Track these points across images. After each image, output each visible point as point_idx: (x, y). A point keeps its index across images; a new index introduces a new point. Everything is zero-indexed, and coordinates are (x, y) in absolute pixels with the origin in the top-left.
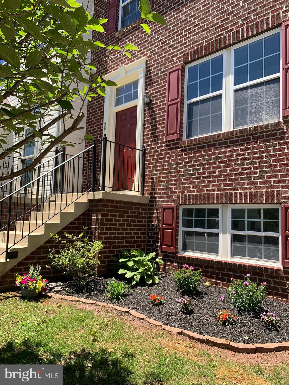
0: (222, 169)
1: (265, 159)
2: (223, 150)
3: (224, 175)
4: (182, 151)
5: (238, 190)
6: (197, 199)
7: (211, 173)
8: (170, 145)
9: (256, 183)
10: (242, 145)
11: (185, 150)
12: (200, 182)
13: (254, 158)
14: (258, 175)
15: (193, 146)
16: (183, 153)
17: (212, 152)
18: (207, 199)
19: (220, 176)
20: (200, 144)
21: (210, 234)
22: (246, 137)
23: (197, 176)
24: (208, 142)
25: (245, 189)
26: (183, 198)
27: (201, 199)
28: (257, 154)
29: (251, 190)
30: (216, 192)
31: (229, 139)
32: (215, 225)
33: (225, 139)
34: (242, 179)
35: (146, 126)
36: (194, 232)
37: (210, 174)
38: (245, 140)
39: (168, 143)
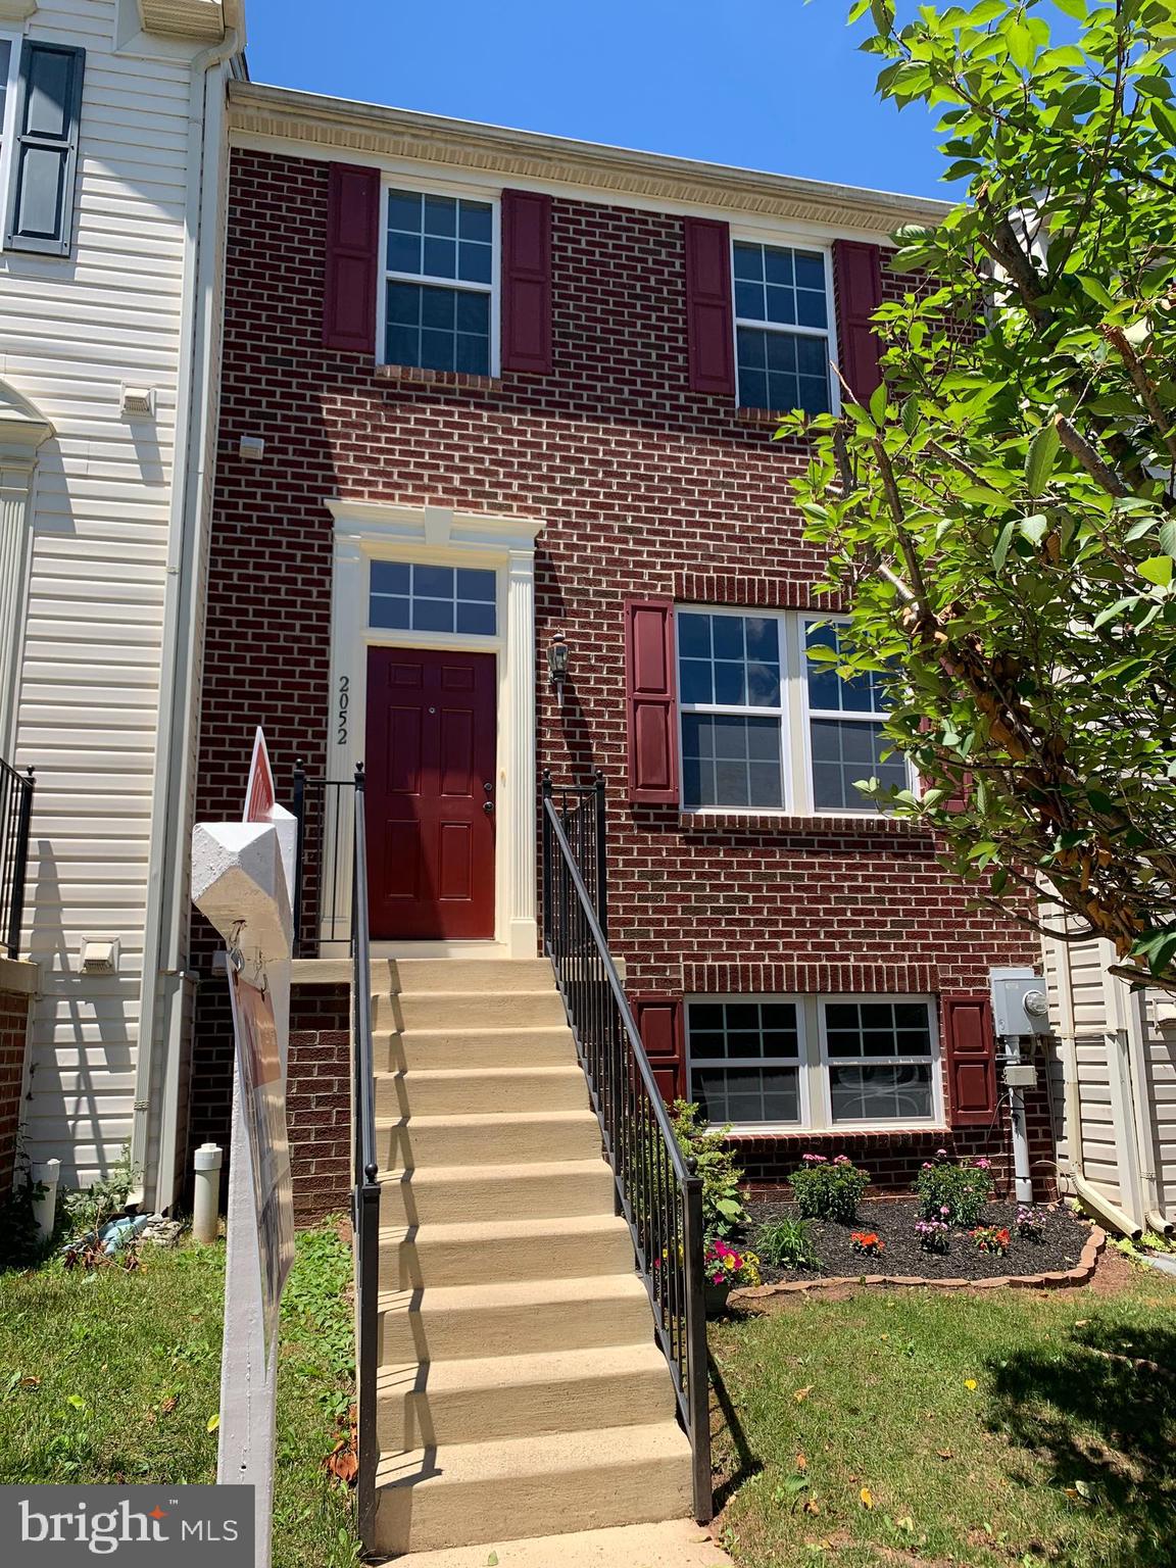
0: (806, 905)
1: (900, 895)
2: (805, 859)
3: (812, 922)
4: (688, 841)
5: (849, 960)
6: (745, 979)
7: (777, 911)
8: (646, 817)
9: (886, 947)
10: (850, 855)
11: (698, 841)
12: (750, 934)
13: (878, 890)
14: (888, 928)
15: (720, 834)
16: (693, 848)
17: (778, 858)
18: (775, 979)
19: (802, 923)
20: (744, 832)
21: (771, 1072)
22: (856, 838)
23: (737, 915)
24: (765, 833)
25: (864, 958)
26: (703, 974)
27: (756, 978)
28: (884, 881)
29: (876, 961)
30: (795, 963)
31: (818, 834)
32: (788, 1047)
33: (808, 834)
34: (856, 934)
35: (548, 738)
36: (722, 1069)
37: (776, 914)
38: (855, 844)
39: (636, 810)
